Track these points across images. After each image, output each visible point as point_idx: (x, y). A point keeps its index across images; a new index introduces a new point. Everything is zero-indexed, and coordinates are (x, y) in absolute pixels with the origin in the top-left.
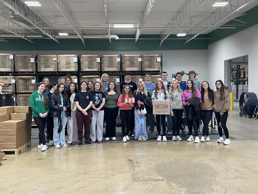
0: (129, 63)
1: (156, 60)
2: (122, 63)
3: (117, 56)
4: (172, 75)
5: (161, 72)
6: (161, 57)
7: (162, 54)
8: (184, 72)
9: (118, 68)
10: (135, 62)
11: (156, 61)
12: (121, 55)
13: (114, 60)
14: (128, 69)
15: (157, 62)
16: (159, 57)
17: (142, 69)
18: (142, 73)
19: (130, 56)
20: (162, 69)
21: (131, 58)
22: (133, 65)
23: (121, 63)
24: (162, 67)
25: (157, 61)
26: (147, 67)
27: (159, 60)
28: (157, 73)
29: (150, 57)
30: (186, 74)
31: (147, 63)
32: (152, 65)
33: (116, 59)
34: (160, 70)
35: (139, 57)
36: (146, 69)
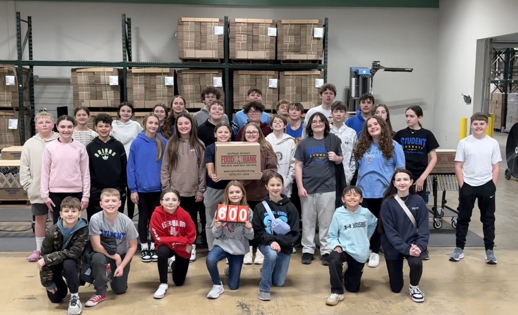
0: (246, 39)
1: (311, 32)
2: (229, 39)
3: (217, 20)
4: (351, 71)
5: (323, 63)
6: (324, 26)
7: (326, 19)
8: (378, 63)
9: (218, 53)
10: (262, 37)
11: (313, 35)
12: (226, 18)
13: (208, 30)
14: (242, 55)
15: (314, 38)
16: (318, 26)
17: (278, 55)
18: (277, 65)
19: (248, 23)
20: (326, 55)
21: (250, 28)
22: (255, 45)
23: (227, 39)
24: (327, 51)
25: (315, 36)
26: (290, 51)
27: (319, 32)
28: (314, 65)
29: (299, 26)
30: (383, 68)
31: (288, 41)
32: (302, 47)
33: (214, 28)
34: (320, 59)
35: (272, 25)
36: (287, 55)
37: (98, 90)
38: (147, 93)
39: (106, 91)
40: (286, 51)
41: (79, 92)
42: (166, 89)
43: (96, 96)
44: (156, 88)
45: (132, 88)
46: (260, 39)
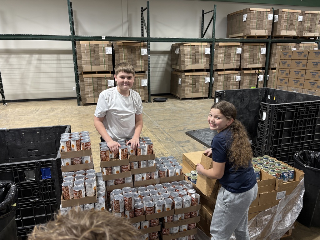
0: (286, 22)
3: (269, 10)
14: (284, 33)
19: (289, 12)
21: (289, 15)
29: (314, 15)
32: (313, 28)
33: (268, 15)
36: (306, 33)
37: (197, 58)
38: (225, 59)
39: (202, 58)
40: (305, 31)
41: (185, 60)
42: (236, 56)
43: (195, 62)
44: (230, 55)
45: (217, 56)
46: (294, 23)
